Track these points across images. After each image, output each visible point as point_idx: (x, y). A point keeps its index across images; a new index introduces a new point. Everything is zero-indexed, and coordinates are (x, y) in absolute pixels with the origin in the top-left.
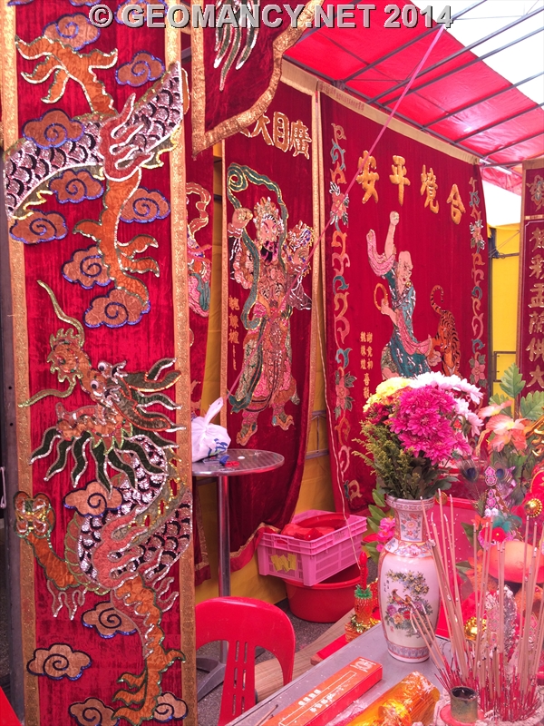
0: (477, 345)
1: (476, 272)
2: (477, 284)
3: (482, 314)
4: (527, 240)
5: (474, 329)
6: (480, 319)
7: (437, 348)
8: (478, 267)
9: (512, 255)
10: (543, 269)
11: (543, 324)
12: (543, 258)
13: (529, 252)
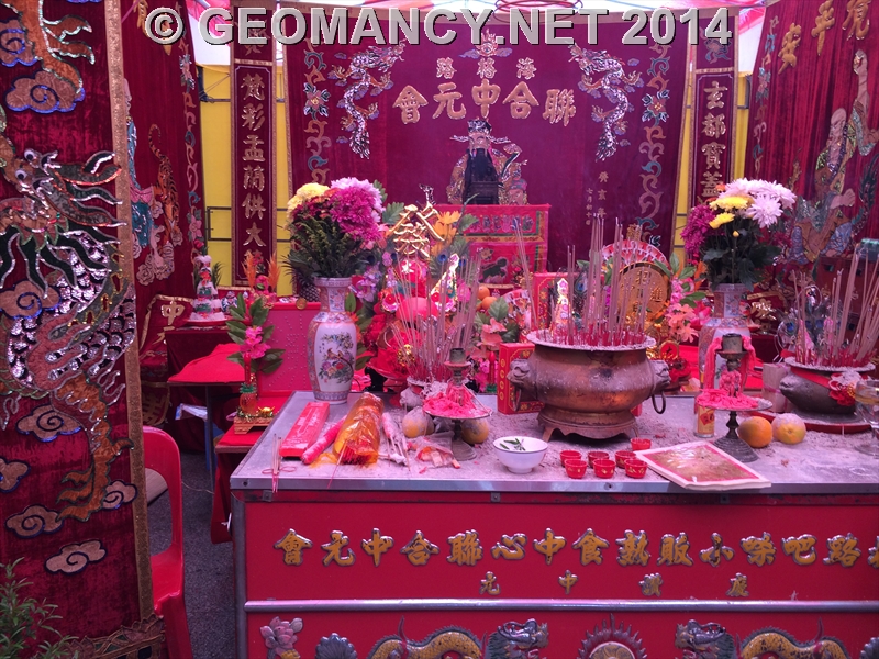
0: (193, 198)
1: (188, 114)
2: (189, 128)
3: (196, 164)
4: (239, 86)
5: (190, 180)
6: (194, 169)
7: (158, 198)
8: (190, 109)
9: (223, 100)
10: (257, 121)
11: (258, 180)
12: (256, 107)
13: (240, 100)
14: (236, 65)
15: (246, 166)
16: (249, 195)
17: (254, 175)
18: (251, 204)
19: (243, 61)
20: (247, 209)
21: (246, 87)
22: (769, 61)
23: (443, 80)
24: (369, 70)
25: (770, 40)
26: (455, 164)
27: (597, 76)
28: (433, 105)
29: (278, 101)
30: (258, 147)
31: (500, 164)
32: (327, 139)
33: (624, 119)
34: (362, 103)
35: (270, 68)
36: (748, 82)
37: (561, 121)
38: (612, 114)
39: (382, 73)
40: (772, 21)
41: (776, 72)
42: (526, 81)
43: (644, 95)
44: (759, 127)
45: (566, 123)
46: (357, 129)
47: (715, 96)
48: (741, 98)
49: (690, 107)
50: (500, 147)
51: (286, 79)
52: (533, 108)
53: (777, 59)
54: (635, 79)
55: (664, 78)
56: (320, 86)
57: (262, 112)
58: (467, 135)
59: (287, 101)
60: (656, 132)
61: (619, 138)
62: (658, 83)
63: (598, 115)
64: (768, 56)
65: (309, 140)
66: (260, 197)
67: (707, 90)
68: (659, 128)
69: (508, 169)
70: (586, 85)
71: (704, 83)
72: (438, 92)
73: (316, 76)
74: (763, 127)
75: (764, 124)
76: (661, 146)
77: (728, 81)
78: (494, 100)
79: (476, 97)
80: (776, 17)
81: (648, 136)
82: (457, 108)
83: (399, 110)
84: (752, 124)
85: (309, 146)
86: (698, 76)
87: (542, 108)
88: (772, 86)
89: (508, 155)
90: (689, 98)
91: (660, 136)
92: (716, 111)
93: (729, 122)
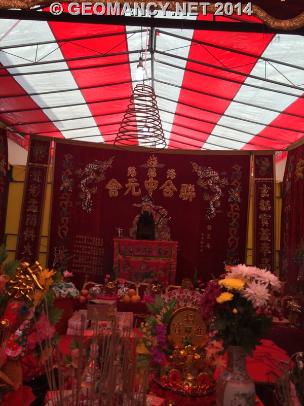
4: (29, 175)
8: (1, 185)
9: (21, 182)
10: (36, 192)
11: (33, 221)
12: (36, 186)
13: (29, 182)
14: (29, 166)
15: (28, 214)
16: (28, 229)
17: (31, 218)
18: (28, 233)
19: (33, 164)
20: (26, 236)
21: (33, 177)
22: (290, 176)
23: (130, 177)
24: (95, 171)
25: (290, 166)
26: (134, 218)
27: (206, 179)
28: (125, 189)
29: (48, 183)
30: (36, 205)
31: (157, 219)
32: (71, 202)
33: (219, 200)
34: (89, 186)
35: (46, 168)
36: (281, 186)
37: (188, 200)
38: (213, 197)
39: (100, 172)
40: (291, 158)
41: (294, 181)
42: (172, 180)
43: (229, 189)
44: (287, 207)
45: (191, 200)
46: (86, 198)
47: (265, 191)
48: (277, 193)
49: (252, 196)
50: (157, 211)
51: (53, 173)
52: (174, 192)
53: (294, 175)
54: (225, 181)
55: (239, 181)
56: (69, 177)
57: (39, 188)
58: (141, 204)
59: (53, 183)
60: (235, 207)
61: (217, 209)
62: (236, 183)
63: (206, 197)
64: (290, 173)
65: (61, 203)
66: (33, 230)
67: (260, 188)
68: (237, 205)
69: (161, 221)
70: (201, 183)
71: (259, 185)
72: (128, 182)
73: (68, 173)
74: (289, 208)
75: (289, 206)
76: (239, 214)
77: (271, 184)
78: (155, 188)
79: (146, 185)
80: (293, 156)
81: (232, 209)
82: (137, 190)
83: (108, 190)
84: (284, 206)
85: (61, 205)
86: (256, 181)
87: (179, 192)
88: (292, 188)
89: (161, 215)
90: (252, 192)
91: (238, 209)
92: (266, 199)
93: (272, 204)
